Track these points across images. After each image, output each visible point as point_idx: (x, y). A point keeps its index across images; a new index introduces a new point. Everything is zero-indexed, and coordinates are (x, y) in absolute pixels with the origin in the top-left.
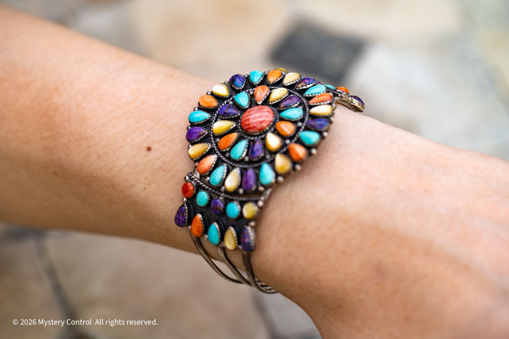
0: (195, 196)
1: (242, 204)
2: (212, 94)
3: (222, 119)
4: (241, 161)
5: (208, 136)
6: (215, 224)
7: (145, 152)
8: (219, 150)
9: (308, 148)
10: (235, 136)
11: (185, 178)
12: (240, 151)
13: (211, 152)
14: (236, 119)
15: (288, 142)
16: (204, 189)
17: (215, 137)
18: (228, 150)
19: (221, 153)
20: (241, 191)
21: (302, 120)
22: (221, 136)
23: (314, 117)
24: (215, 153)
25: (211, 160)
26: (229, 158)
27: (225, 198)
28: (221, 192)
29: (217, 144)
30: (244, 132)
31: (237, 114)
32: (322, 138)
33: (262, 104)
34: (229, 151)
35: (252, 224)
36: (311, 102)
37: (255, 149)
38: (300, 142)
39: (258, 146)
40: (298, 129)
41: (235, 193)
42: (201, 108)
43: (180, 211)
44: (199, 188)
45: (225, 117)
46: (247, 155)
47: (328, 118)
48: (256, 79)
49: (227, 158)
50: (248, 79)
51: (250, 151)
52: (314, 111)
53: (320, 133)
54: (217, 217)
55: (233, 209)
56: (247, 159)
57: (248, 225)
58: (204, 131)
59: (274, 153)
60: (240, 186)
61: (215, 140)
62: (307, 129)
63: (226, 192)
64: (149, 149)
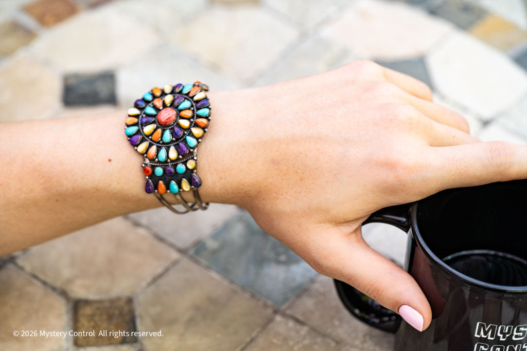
0: (153, 172)
1: (185, 163)
2: (129, 116)
3: (145, 126)
4: (172, 141)
5: (143, 138)
6: (173, 181)
7: (109, 163)
8: (154, 142)
9: (207, 118)
10: (159, 131)
11: (142, 166)
12: (168, 136)
13: (150, 145)
14: (154, 122)
15: (192, 120)
16: (157, 166)
17: (148, 136)
18: (160, 139)
19: (156, 143)
20: (180, 157)
21: (192, 106)
22: (152, 134)
23: (197, 102)
24: (153, 145)
25: (153, 149)
26: (164, 143)
27: (172, 165)
28: (168, 163)
29: (151, 140)
30: (164, 126)
31: (153, 119)
32: (210, 109)
33: (163, 108)
34: (162, 140)
35: (195, 171)
36: (191, 95)
37: (176, 131)
38: (199, 117)
39: (176, 129)
40: (193, 111)
41: (178, 159)
42: (128, 126)
43: (147, 184)
44: (153, 167)
45: (147, 124)
46: (173, 137)
47: (206, 99)
48: (149, 98)
49: (161, 144)
50: (143, 100)
51: (174, 134)
52: (195, 98)
53: (208, 107)
54: (171, 178)
55: (181, 168)
56: (174, 139)
57: (193, 173)
58: (140, 137)
59: (189, 129)
60: (179, 155)
61: (148, 138)
62: (198, 109)
63: (172, 161)
64: (110, 160)
